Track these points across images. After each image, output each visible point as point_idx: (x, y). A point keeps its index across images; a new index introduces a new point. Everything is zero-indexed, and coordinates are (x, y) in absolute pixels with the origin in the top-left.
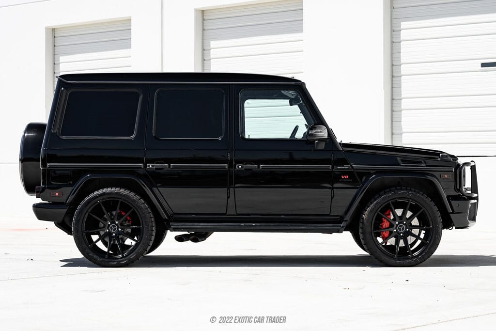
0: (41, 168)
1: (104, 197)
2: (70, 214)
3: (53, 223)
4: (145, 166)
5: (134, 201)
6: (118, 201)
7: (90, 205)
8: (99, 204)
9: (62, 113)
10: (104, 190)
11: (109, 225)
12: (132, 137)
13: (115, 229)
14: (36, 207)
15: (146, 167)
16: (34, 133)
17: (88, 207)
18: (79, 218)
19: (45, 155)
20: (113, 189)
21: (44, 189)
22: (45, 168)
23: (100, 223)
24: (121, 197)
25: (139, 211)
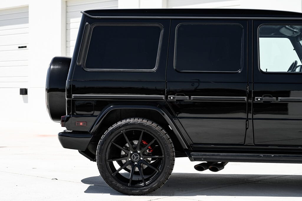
0: (67, 99)
1: (128, 127)
2: (94, 142)
3: (77, 151)
4: (166, 98)
5: (156, 131)
6: (141, 131)
7: (113, 134)
8: (122, 134)
9: (87, 46)
10: (127, 121)
11: (131, 154)
12: (154, 69)
13: (137, 158)
14: (62, 136)
15: (168, 99)
16: (59, 65)
17: (111, 137)
18: (102, 147)
19: (70, 86)
20: (136, 120)
21: (68, 119)
22: (69, 99)
23: (122, 151)
24: (144, 128)
25: (161, 141)
